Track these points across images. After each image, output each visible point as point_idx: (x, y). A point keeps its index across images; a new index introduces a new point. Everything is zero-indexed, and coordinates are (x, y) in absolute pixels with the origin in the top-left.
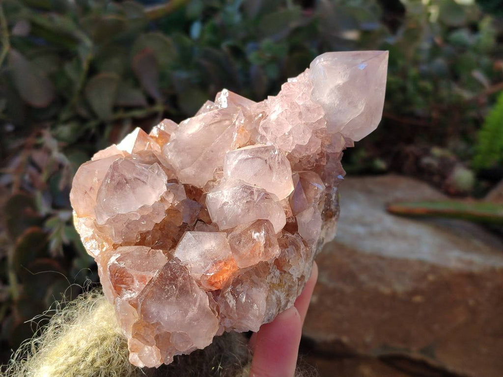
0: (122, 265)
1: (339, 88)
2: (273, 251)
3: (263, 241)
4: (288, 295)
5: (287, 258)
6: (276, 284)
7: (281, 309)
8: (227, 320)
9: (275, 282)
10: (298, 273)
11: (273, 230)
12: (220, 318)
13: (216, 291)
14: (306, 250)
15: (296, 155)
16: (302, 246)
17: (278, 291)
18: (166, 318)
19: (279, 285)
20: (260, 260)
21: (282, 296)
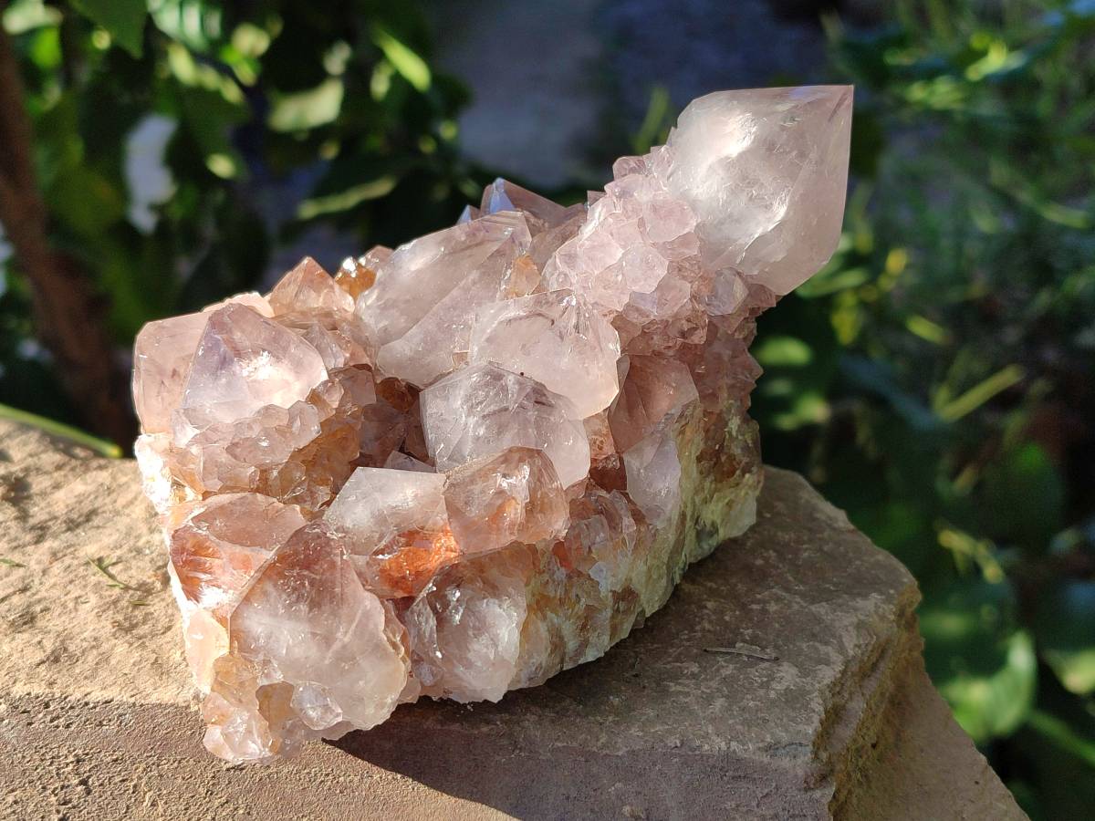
0: (203, 532)
1: (729, 164)
2: (550, 524)
3: (522, 497)
4: (584, 628)
5: (586, 542)
6: (555, 597)
7: (567, 659)
8: (425, 668)
9: (552, 595)
10: (611, 579)
11: (553, 478)
12: (409, 662)
13: (403, 598)
14: (639, 531)
15: (634, 318)
16: (628, 521)
17: (557, 615)
18: (284, 652)
19: (562, 602)
20: (514, 538)
21: (568, 629)
